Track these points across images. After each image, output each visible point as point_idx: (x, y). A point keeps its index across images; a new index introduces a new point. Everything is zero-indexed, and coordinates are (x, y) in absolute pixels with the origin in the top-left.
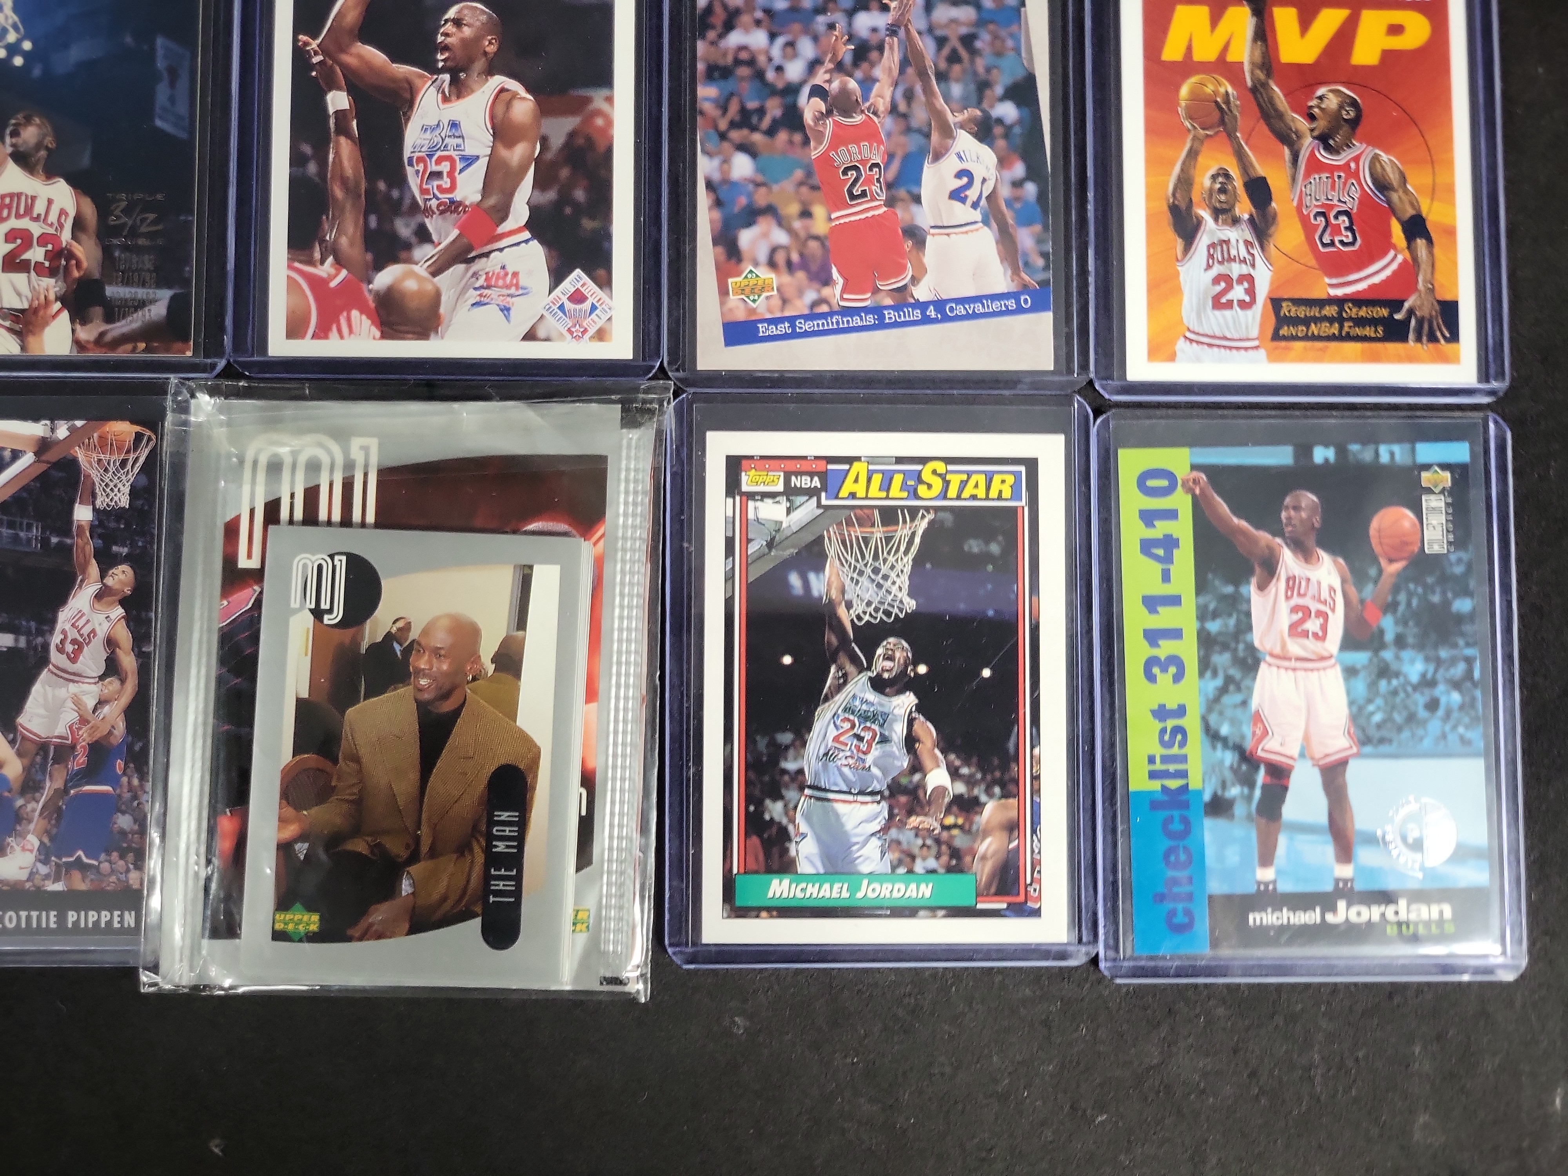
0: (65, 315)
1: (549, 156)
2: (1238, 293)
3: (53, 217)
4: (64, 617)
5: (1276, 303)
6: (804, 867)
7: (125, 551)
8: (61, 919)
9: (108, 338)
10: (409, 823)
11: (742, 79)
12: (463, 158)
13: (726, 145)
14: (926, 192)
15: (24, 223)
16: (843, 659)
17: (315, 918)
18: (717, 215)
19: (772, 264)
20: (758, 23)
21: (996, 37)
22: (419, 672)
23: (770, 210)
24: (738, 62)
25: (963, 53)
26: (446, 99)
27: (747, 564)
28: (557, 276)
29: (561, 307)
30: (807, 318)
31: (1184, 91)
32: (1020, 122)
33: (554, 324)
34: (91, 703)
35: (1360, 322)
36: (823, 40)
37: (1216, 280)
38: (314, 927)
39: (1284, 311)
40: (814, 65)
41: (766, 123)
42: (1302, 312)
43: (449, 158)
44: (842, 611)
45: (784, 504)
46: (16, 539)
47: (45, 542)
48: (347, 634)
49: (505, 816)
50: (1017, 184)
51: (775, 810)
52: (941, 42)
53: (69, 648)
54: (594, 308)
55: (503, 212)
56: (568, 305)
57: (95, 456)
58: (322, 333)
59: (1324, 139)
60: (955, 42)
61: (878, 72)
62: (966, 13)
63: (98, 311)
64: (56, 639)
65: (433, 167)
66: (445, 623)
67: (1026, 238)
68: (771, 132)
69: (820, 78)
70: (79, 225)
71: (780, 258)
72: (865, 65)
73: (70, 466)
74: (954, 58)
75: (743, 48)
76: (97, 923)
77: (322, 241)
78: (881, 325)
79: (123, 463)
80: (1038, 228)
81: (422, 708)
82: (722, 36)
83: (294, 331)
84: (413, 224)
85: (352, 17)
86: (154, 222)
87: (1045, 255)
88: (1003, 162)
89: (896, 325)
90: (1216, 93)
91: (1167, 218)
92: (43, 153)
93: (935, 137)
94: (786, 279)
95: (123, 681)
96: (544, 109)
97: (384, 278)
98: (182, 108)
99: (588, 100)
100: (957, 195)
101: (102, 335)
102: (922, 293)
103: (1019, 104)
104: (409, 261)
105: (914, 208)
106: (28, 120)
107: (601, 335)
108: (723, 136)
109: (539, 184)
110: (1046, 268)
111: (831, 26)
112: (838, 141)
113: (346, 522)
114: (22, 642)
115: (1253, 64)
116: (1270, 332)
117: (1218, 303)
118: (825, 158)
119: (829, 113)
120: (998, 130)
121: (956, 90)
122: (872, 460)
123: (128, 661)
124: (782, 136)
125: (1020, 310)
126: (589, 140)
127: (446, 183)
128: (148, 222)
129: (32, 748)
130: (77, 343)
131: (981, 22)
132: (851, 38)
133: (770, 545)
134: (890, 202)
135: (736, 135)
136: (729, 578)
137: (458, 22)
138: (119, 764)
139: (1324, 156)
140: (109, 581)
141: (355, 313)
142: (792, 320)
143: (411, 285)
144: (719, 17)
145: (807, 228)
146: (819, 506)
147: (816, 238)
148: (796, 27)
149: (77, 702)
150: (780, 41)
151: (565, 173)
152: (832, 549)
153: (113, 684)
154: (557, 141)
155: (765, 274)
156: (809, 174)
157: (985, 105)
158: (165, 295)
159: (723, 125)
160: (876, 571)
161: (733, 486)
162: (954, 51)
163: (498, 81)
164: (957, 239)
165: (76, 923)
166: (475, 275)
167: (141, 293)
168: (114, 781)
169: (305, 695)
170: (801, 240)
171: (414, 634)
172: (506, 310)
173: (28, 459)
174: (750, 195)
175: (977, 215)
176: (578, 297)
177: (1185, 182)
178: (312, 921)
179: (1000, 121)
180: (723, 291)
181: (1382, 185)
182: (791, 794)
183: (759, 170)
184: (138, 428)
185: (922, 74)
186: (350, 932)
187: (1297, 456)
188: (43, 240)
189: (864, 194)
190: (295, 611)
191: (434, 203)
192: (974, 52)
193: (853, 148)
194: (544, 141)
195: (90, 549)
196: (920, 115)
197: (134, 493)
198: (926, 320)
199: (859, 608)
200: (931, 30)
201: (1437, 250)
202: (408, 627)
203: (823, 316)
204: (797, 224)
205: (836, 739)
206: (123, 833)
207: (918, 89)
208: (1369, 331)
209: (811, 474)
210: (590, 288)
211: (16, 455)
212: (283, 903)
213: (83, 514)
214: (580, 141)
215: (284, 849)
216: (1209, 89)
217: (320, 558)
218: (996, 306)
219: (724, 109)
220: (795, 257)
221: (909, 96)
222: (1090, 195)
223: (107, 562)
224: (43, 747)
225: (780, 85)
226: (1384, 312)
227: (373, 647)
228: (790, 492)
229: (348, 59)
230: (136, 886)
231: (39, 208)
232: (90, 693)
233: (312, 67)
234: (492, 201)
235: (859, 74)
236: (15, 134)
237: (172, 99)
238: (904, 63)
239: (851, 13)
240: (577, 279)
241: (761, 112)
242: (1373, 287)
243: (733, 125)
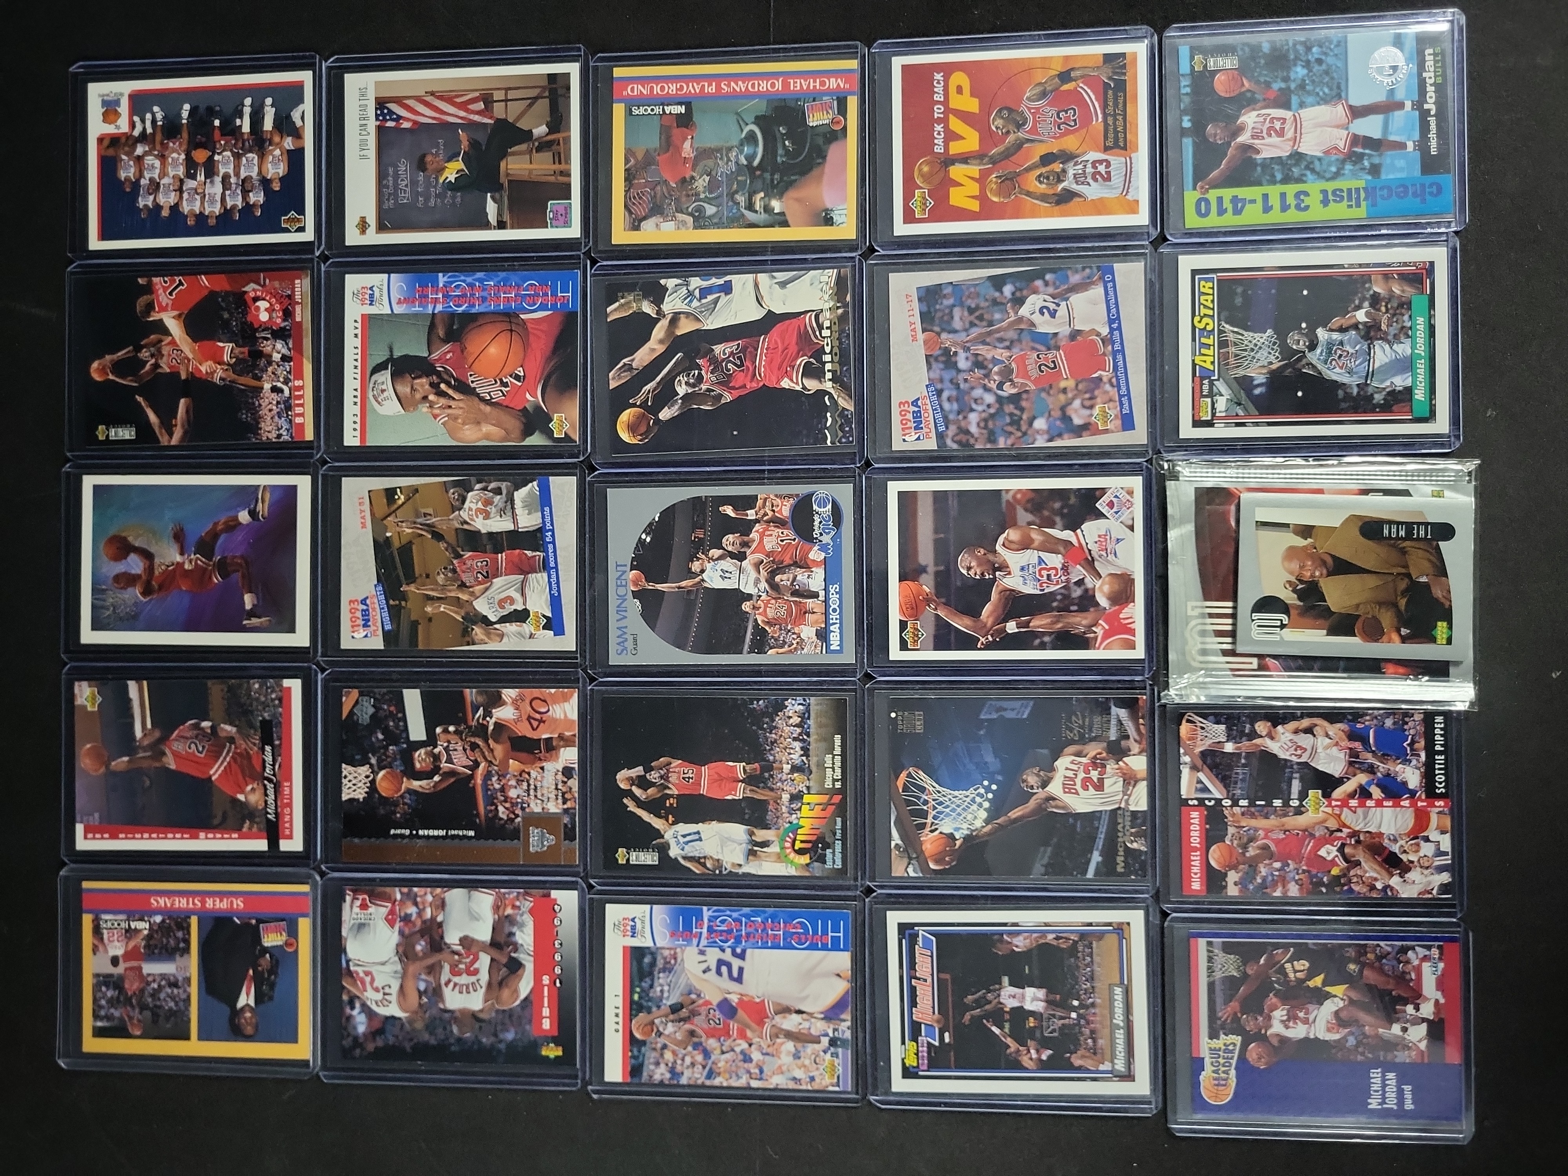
0: (1125, 759)
1: (1038, 521)
2: (1102, 168)
3: (1075, 767)
4: (1282, 755)
5: (1106, 149)
6: (1409, 383)
7: (1248, 726)
8: (1439, 753)
9: (1137, 738)
10: (1390, 578)
11: (995, 425)
12: (1040, 564)
13: (1029, 432)
14: (1051, 330)
15: (1078, 781)
16: (1299, 366)
17: (1439, 624)
18: (1066, 436)
19: (1091, 407)
20: (965, 418)
21: (969, 297)
22: (1312, 576)
23: (1063, 409)
24: (986, 427)
25: (977, 314)
26: (1009, 573)
27: (1248, 415)
28: (1100, 515)
29: (1116, 513)
30: (1119, 387)
31: (995, 199)
32: (1013, 283)
33: (1125, 516)
34: (1328, 741)
35: (1116, 105)
36: (973, 384)
37: (1096, 180)
38: (1445, 624)
39: (1111, 144)
40: (986, 389)
41: (1017, 412)
42: (1111, 135)
43: (1040, 570)
44: (1274, 367)
45: (1218, 397)
46: (1243, 780)
47: (1244, 766)
48: (1293, 612)
49: (1386, 532)
50: (1046, 284)
51: (1378, 398)
52: (972, 325)
53: (1299, 752)
54: (1116, 497)
55: (1067, 543)
56: (1115, 509)
57: (1199, 743)
58: (1132, 632)
59: (1019, 126)
60: (972, 318)
61: (989, 356)
62: (957, 312)
63: (1123, 743)
64: (1295, 759)
65: (1045, 578)
66: (1286, 564)
67: (1075, 279)
68: (1022, 410)
69: (993, 386)
70: (1079, 754)
71: (1087, 403)
72: (986, 363)
73: (1204, 754)
74: (981, 318)
75: (978, 424)
76: (1442, 735)
77: (1084, 633)
78: (1122, 351)
79: (1203, 728)
80: (1069, 273)
81: (1329, 574)
82: (973, 436)
83: (1132, 646)
84: (1075, 588)
85: (967, 621)
86: (1077, 716)
87: (1084, 268)
88: (1035, 292)
89: (1122, 344)
90: (996, 183)
91: (1063, 207)
92: (1042, 773)
93: (1022, 326)
94: (1099, 400)
95: (1316, 725)
96: (1014, 524)
97: (1103, 602)
98: (1017, 704)
99: (1008, 501)
100: (1053, 314)
101: (1136, 741)
102: (1105, 331)
103: (1005, 284)
104: (1094, 589)
105: (1060, 336)
106: (1024, 781)
107: (1130, 493)
108: (1025, 434)
109: (1052, 525)
110: (1091, 268)
111: (966, 380)
112: (1027, 376)
113: (1234, 616)
114: (1297, 775)
115: (979, 164)
116: (1123, 152)
117: (1108, 178)
118: (1035, 382)
119: (1011, 380)
120: (1018, 294)
121: (997, 316)
122: (1194, 354)
123: (1306, 723)
124: (1024, 404)
125: (1113, 280)
126: (1028, 501)
127: (1053, 572)
128: (1077, 721)
129: (1351, 769)
130: (1140, 753)
131: (962, 305)
132: (971, 370)
133: (1239, 404)
134: (1058, 348)
135: (1024, 428)
136: (1257, 424)
137: (969, 568)
138: (1359, 726)
139: (1028, 126)
140: (1264, 734)
141: (1121, 616)
142: (1120, 396)
143: (1106, 588)
144: (963, 437)
145: (1072, 390)
146: (1218, 380)
147: (1077, 385)
148: (966, 398)
149: (1326, 748)
150: (974, 406)
151: (1046, 513)
152: (1241, 372)
153: (1317, 730)
154: (1030, 517)
155: (1096, 411)
156: (1043, 390)
157: (1005, 301)
158: (1114, 710)
159: (1019, 434)
160: (1252, 350)
161: (1209, 424)
162: (977, 318)
163: (998, 547)
164: (1076, 314)
165: (1442, 745)
166: (1100, 556)
167: (1113, 722)
168: (1368, 728)
169: (1325, 632)
170: (1078, 393)
171: (1293, 579)
172: (1118, 541)
173: (1201, 775)
174: (1055, 420)
175: (1063, 304)
176: (1111, 505)
177: (1043, 198)
178: (1442, 626)
179: (1013, 294)
180: (1106, 431)
181: (1043, 95)
182: (1370, 390)
183: (1042, 415)
184: (1184, 722)
185: (990, 333)
186: (1447, 606)
187: (1188, 136)
188: (1087, 772)
189: (1053, 362)
190: (1282, 638)
191: (1063, 578)
192: (977, 308)
193: (1029, 368)
194: (1029, 524)
195: (1247, 743)
196: (1011, 334)
197: (1218, 723)
198: (1119, 328)
199: (1272, 358)
200: (966, 330)
201: (1077, 66)
202: (1289, 582)
203: (1118, 380)
204: (1070, 395)
205: (1341, 368)
206: (1394, 723)
207: (998, 335)
208: (1121, 101)
209: (1202, 384)
210: (1106, 499)
211: (1200, 782)
212: (1433, 640)
213: (1229, 747)
214: (1029, 506)
215: (1404, 640)
216: (994, 186)
217: (1254, 626)
218: (1111, 293)
219: (1011, 433)
220: (1087, 396)
221: (1001, 340)
222: (1051, 246)
223: (1253, 735)
224: (1351, 764)
225: (997, 406)
226: (1110, 92)
227: (1300, 599)
228: (1211, 395)
229: (989, 623)
230: (1422, 716)
231: (1070, 774)
232: (1322, 741)
233: (994, 640)
234: (1062, 549)
235: (990, 366)
236: (1032, 787)
237: (1013, 710)
238: (984, 343)
239: (959, 371)
240: (1101, 505)
241: (1011, 415)
242: (1097, 99)
243: (1019, 429)
